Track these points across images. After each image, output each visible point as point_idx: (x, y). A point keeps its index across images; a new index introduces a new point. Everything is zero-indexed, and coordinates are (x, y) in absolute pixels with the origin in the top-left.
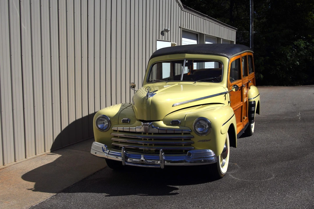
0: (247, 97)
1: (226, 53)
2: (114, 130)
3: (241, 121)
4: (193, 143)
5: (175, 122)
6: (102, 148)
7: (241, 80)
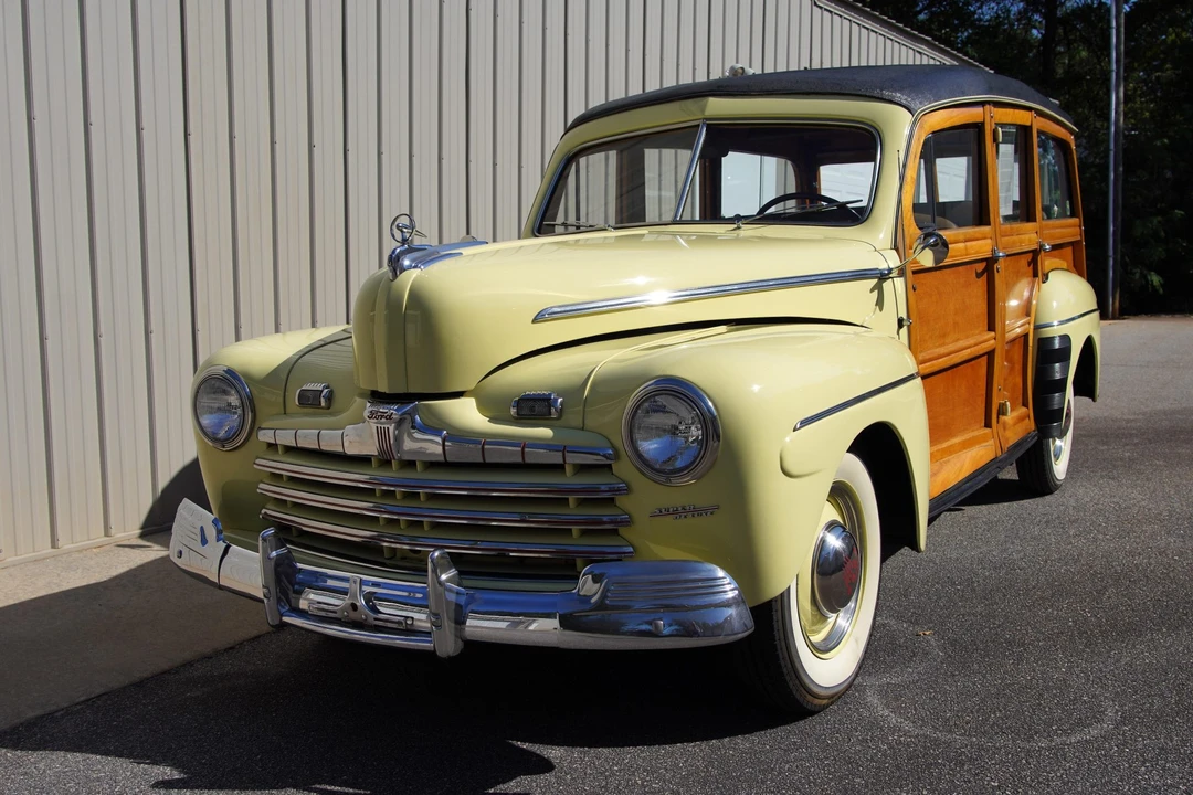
0: (1028, 314)
1: (901, 90)
2: (272, 446)
3: (988, 425)
4: (628, 522)
5: (532, 407)
6: (198, 531)
7: (985, 229)
